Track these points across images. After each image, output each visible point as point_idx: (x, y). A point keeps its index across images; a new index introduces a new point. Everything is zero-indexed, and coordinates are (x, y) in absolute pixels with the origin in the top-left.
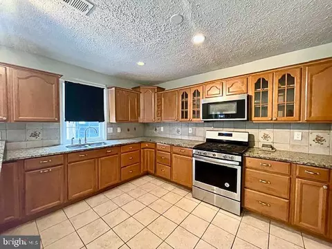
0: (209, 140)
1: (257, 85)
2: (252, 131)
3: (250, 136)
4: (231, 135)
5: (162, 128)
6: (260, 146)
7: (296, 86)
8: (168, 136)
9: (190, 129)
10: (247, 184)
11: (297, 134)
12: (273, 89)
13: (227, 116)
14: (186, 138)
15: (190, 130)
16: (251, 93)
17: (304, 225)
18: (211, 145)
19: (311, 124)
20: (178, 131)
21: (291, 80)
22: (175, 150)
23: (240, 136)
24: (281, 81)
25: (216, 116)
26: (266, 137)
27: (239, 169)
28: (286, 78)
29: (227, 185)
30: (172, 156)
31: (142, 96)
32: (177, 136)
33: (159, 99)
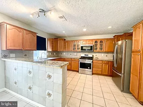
0: (82, 57)
1: (95, 42)
2: (93, 54)
3: (93, 55)
4: (88, 55)
6: (95, 58)
7: (103, 43)
9: (75, 53)
10: (94, 67)
11: (103, 55)
12: (99, 44)
13: (88, 50)
14: (74, 56)
16: (94, 44)
17: (105, 74)
19: (105, 52)
21: (102, 42)
22: (72, 60)
23: (90, 55)
24: (100, 42)
25: (85, 50)
26: (96, 55)
27: (92, 63)
28: (101, 42)
30: (71, 62)
31: (59, 42)
32: (71, 56)
33: (65, 43)
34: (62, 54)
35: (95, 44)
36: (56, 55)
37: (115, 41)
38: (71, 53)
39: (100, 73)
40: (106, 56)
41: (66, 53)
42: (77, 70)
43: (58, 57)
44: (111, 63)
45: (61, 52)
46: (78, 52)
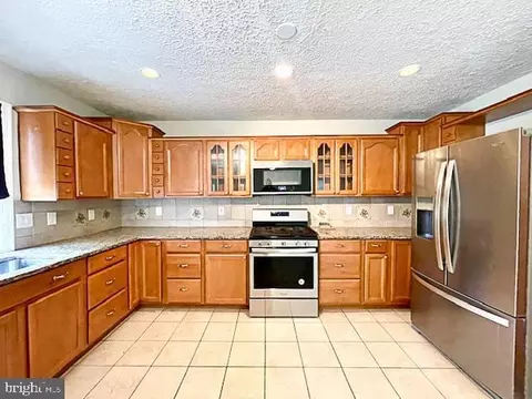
0: (257, 224)
1: (320, 151)
2: (311, 208)
3: (309, 214)
4: (287, 214)
5: (159, 210)
6: (317, 225)
7: (354, 156)
8: (173, 224)
10: (324, 274)
12: (335, 157)
13: (289, 188)
14: (214, 224)
15: (222, 209)
16: (314, 158)
17: (374, 299)
18: (261, 230)
20: (196, 213)
21: (350, 151)
22: (210, 246)
24: (342, 151)
25: (274, 188)
26: (321, 214)
27: (315, 256)
28: (346, 149)
29: (302, 282)
30: (203, 259)
31: (116, 141)
32: (198, 222)
33: (159, 152)
34: (141, 214)
35: (320, 161)
36: (106, 224)
37: (399, 150)
38: (200, 209)
39: (355, 299)
40: (364, 213)
41: (171, 209)
42: (242, 301)
43: (118, 230)
44: (396, 246)
45: (137, 204)
46: (234, 201)
